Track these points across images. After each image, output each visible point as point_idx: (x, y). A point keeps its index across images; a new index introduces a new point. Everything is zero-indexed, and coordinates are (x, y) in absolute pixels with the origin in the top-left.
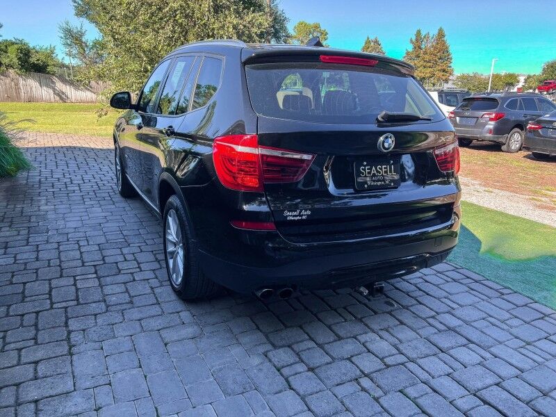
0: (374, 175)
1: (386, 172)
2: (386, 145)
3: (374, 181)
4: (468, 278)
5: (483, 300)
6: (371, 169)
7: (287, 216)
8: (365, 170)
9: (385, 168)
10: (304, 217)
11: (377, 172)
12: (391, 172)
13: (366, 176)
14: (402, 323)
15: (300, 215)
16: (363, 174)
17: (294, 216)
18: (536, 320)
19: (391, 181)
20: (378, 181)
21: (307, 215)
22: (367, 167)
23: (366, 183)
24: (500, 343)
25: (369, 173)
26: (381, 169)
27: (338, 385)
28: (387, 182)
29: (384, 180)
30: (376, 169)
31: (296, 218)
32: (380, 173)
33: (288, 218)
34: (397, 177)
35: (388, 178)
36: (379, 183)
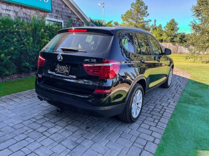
1: (64, 69)
2: (59, 59)
6: (60, 67)
8: (58, 67)
11: (62, 68)
12: (66, 69)
13: (58, 69)
16: (57, 68)
19: (65, 72)
20: (61, 71)
23: (57, 71)
25: (59, 68)
26: (63, 68)
28: (64, 73)
29: (63, 72)
30: (62, 67)
34: (67, 72)
35: (65, 71)
36: (61, 72)
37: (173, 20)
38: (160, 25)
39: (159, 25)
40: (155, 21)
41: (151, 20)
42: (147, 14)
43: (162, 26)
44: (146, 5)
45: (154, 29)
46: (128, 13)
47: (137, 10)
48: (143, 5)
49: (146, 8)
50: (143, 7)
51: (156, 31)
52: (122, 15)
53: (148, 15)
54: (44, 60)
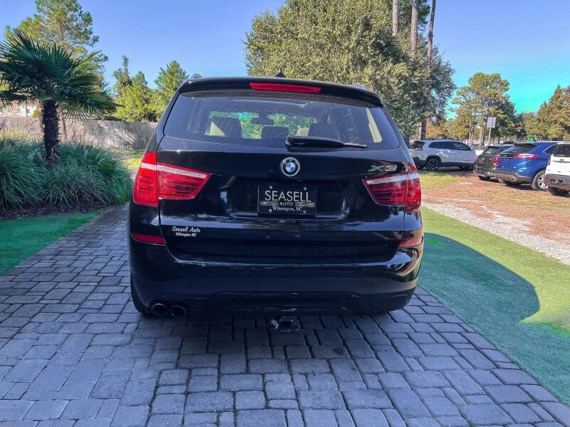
0: (282, 200)
1: (297, 198)
2: (288, 169)
3: (281, 206)
4: (470, 343)
5: (463, 369)
6: (279, 194)
7: (175, 232)
8: (270, 194)
9: (296, 194)
10: (193, 235)
11: (286, 197)
12: (304, 199)
13: (271, 201)
14: (332, 372)
15: (189, 232)
16: (268, 198)
17: (182, 232)
18: (514, 403)
19: (304, 209)
20: (287, 206)
21: (197, 233)
22: (273, 192)
23: (271, 207)
24: (434, 416)
25: (276, 198)
26: (292, 195)
27: (196, 412)
28: (298, 209)
29: (294, 207)
30: (285, 194)
31: (185, 235)
32: (290, 199)
33: (177, 234)
34: (312, 205)
35: (300, 205)
36: (287, 209)
37: (175, 65)
38: (140, 73)
39: (137, 73)
40: (126, 61)
41: (107, 58)
42: (91, 36)
43: (145, 77)
44: (85, 11)
45: (125, 84)
46: (27, 24)
47: (59, 20)
48: (76, 10)
49: (88, 20)
50: (77, 14)
51: (132, 90)
52: (8, 27)
53: (96, 40)
54: (203, 176)
